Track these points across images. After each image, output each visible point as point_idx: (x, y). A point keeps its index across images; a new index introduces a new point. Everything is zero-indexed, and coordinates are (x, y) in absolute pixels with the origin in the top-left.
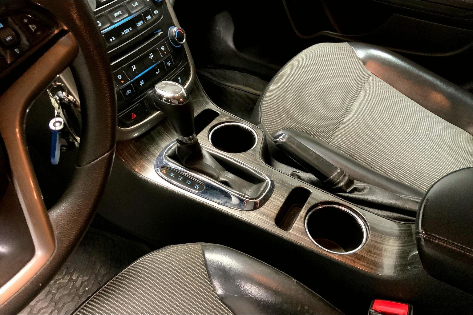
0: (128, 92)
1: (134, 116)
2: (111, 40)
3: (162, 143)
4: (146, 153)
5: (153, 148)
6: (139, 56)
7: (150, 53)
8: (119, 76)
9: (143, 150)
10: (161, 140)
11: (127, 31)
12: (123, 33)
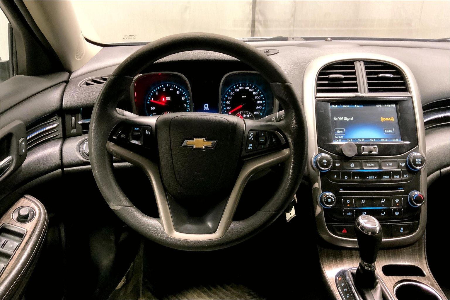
0: (349, 214)
1: (344, 231)
2: (356, 177)
3: (356, 263)
4: (339, 261)
5: (347, 261)
6: (372, 196)
7: (383, 198)
8: (348, 200)
9: (338, 257)
10: (357, 260)
11: (371, 177)
12: (368, 177)
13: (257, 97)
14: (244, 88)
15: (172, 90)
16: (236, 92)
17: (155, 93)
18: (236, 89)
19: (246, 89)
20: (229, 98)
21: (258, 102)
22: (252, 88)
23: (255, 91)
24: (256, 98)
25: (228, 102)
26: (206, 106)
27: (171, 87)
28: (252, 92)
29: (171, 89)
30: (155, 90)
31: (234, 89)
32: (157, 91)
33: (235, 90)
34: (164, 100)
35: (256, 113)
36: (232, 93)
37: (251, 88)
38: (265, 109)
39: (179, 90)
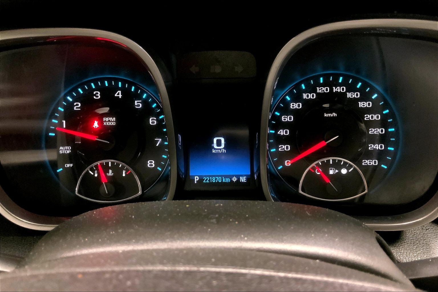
13: (370, 116)
14: (331, 90)
15: (120, 96)
16: (306, 103)
17: (70, 105)
18: (305, 91)
19: (337, 92)
20: (287, 119)
21: (373, 131)
22: (355, 90)
23: (365, 97)
24: (368, 117)
25: (282, 132)
26: (219, 143)
27: (117, 89)
28: (355, 101)
29: (119, 94)
30: (72, 97)
31: (301, 92)
32: (75, 100)
33: (305, 96)
34: (96, 125)
35: (367, 162)
36: (294, 106)
37: (351, 88)
38: (395, 153)
39: (139, 97)
